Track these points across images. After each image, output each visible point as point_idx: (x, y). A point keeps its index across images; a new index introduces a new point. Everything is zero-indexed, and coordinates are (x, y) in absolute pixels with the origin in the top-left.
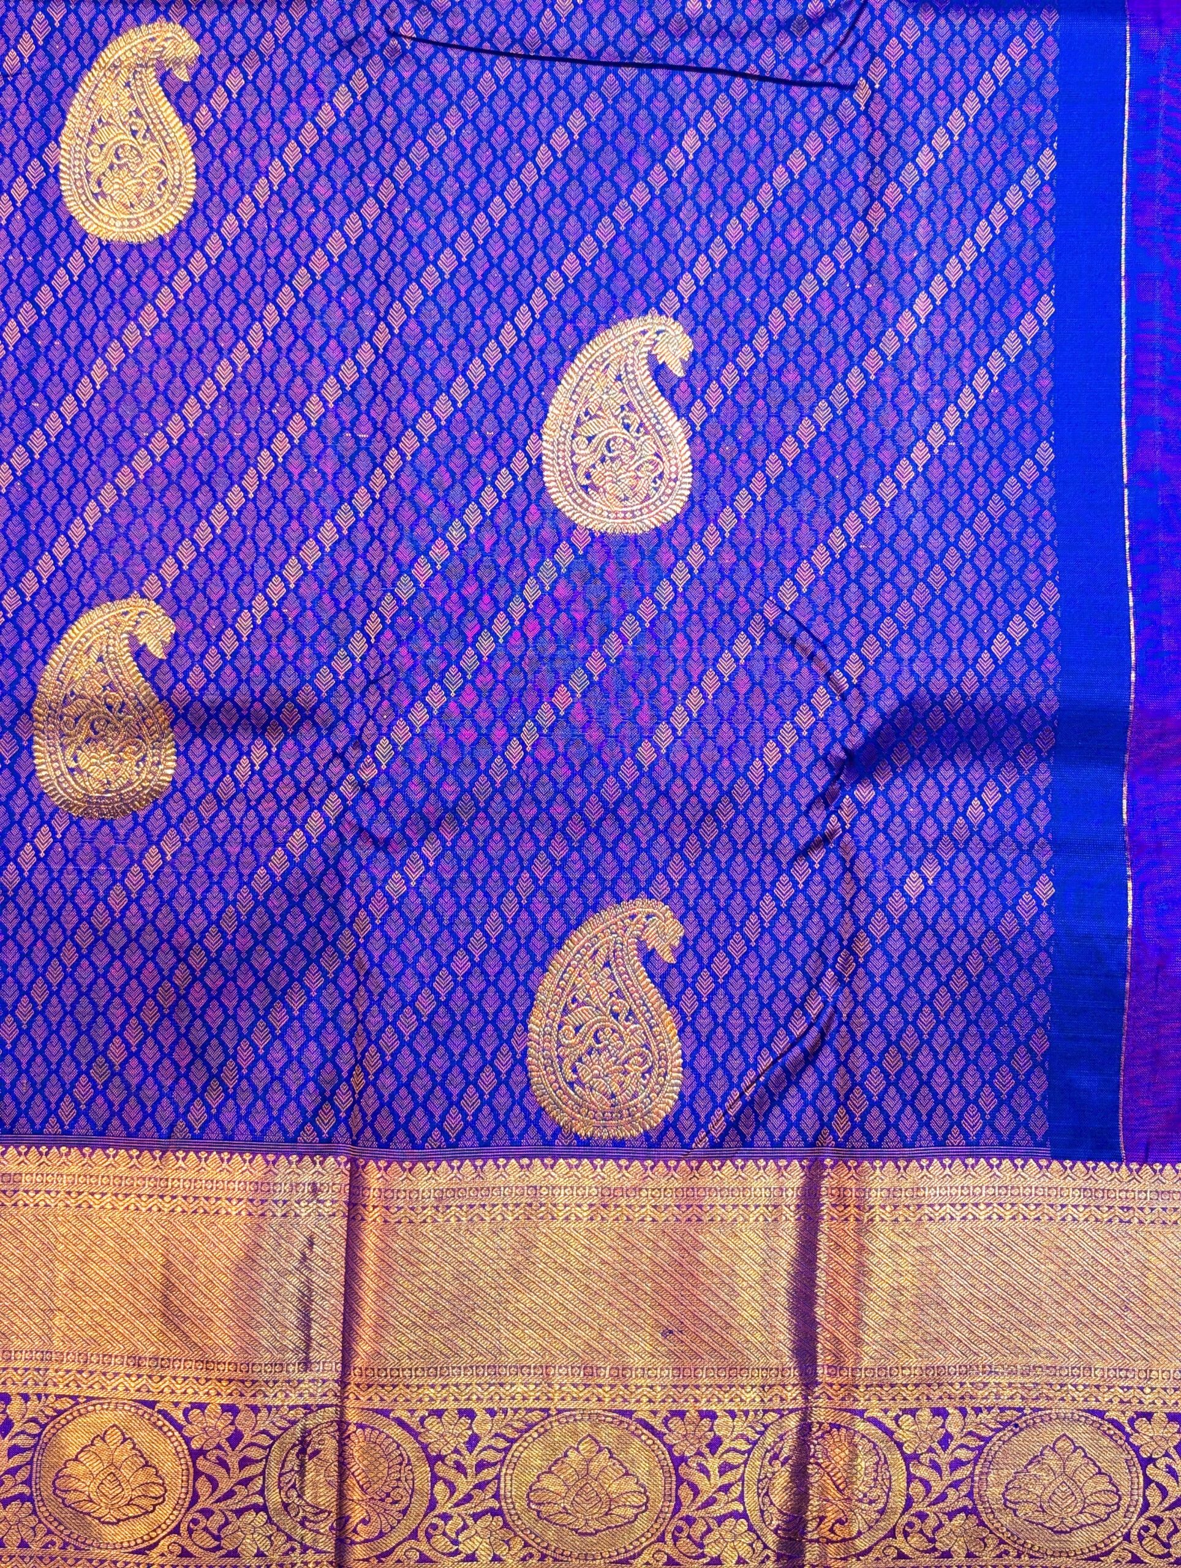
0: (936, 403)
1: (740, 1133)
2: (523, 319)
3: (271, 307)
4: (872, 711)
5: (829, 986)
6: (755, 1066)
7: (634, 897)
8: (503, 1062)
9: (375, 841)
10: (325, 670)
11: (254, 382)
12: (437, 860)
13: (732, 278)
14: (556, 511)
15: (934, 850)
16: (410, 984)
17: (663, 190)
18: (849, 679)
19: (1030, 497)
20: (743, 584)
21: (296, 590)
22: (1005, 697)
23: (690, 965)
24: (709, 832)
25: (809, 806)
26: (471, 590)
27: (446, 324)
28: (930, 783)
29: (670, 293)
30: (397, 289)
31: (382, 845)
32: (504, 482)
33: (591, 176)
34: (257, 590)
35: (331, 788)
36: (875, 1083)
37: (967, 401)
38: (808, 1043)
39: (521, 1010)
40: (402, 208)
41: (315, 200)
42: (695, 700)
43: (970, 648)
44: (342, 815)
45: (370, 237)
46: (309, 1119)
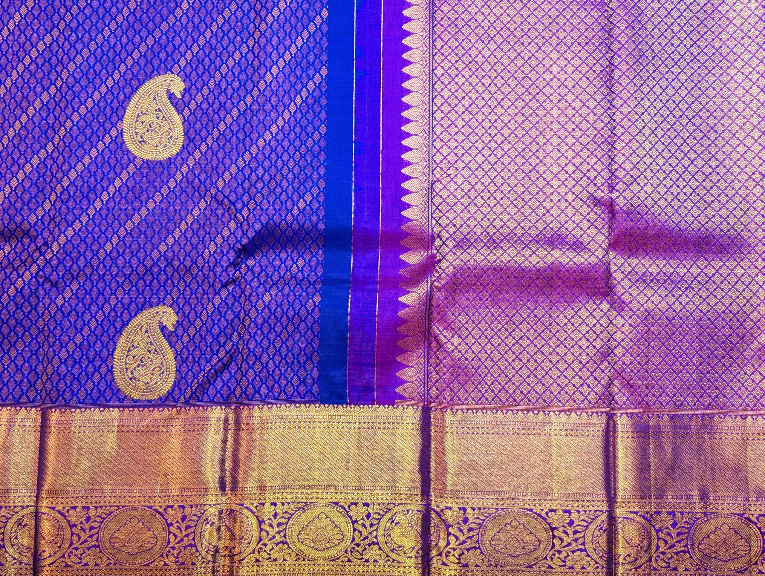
0: (280, 109)
1: (197, 396)
2: (116, 76)
3: (15, 71)
4: (251, 229)
5: (235, 338)
6: (204, 370)
7: (158, 305)
8: (103, 370)
9: (52, 283)
10: (33, 215)
11: (8, 101)
12: (77, 291)
13: (201, 59)
14: (129, 151)
15: (276, 284)
16: (65, 339)
17: (173, 25)
18: (243, 217)
19: (316, 146)
20: (203, 180)
21: (22, 183)
22: (303, 224)
23: (180, 331)
24: (188, 279)
25: (227, 267)
26: (92, 183)
27: (84, 77)
28: (277, 258)
29: (176, 65)
30: (65, 64)
31: (55, 285)
32: (107, 139)
33: (145, 19)
34: (6, 184)
35: (34, 262)
36: (251, 375)
37: (293, 108)
38: (225, 360)
39: (111, 350)
40: (68, 32)
41: (33, 29)
42: (183, 226)
43: (289, 205)
44: (38, 272)
45: (55, 43)
46: (24, 393)
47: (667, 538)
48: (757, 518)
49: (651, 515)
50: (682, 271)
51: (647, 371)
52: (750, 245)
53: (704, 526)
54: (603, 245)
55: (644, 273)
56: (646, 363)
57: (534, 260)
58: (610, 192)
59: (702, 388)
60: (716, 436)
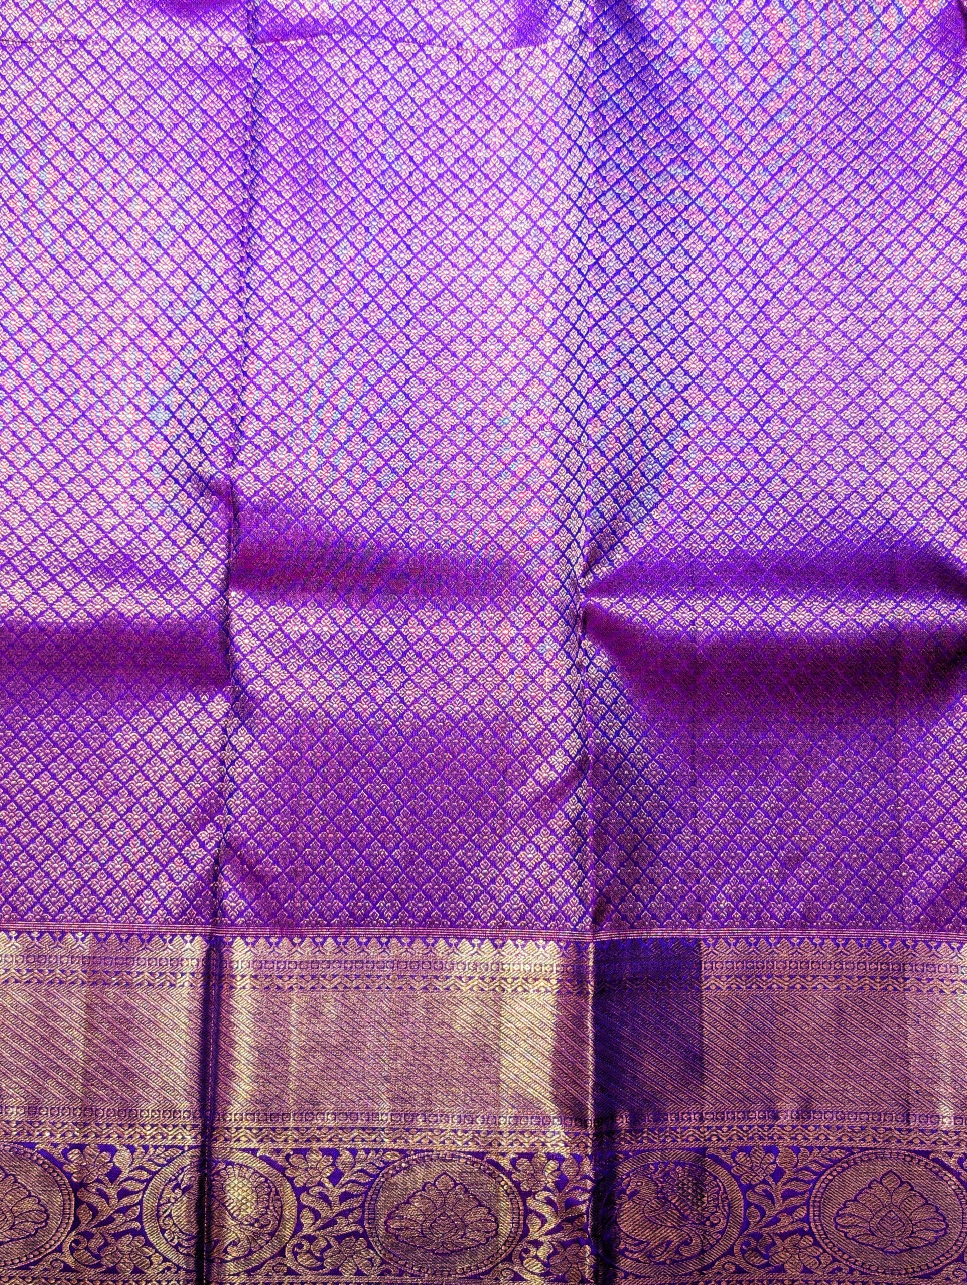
47: (319, 1206)
48: (513, 1162)
49: (287, 1157)
50: (385, 630)
51: (293, 845)
52: (529, 577)
53: (398, 1178)
54: (214, 578)
55: (303, 637)
56: (293, 828)
57: (66, 608)
58: (228, 465)
59: (412, 880)
60: (437, 984)
